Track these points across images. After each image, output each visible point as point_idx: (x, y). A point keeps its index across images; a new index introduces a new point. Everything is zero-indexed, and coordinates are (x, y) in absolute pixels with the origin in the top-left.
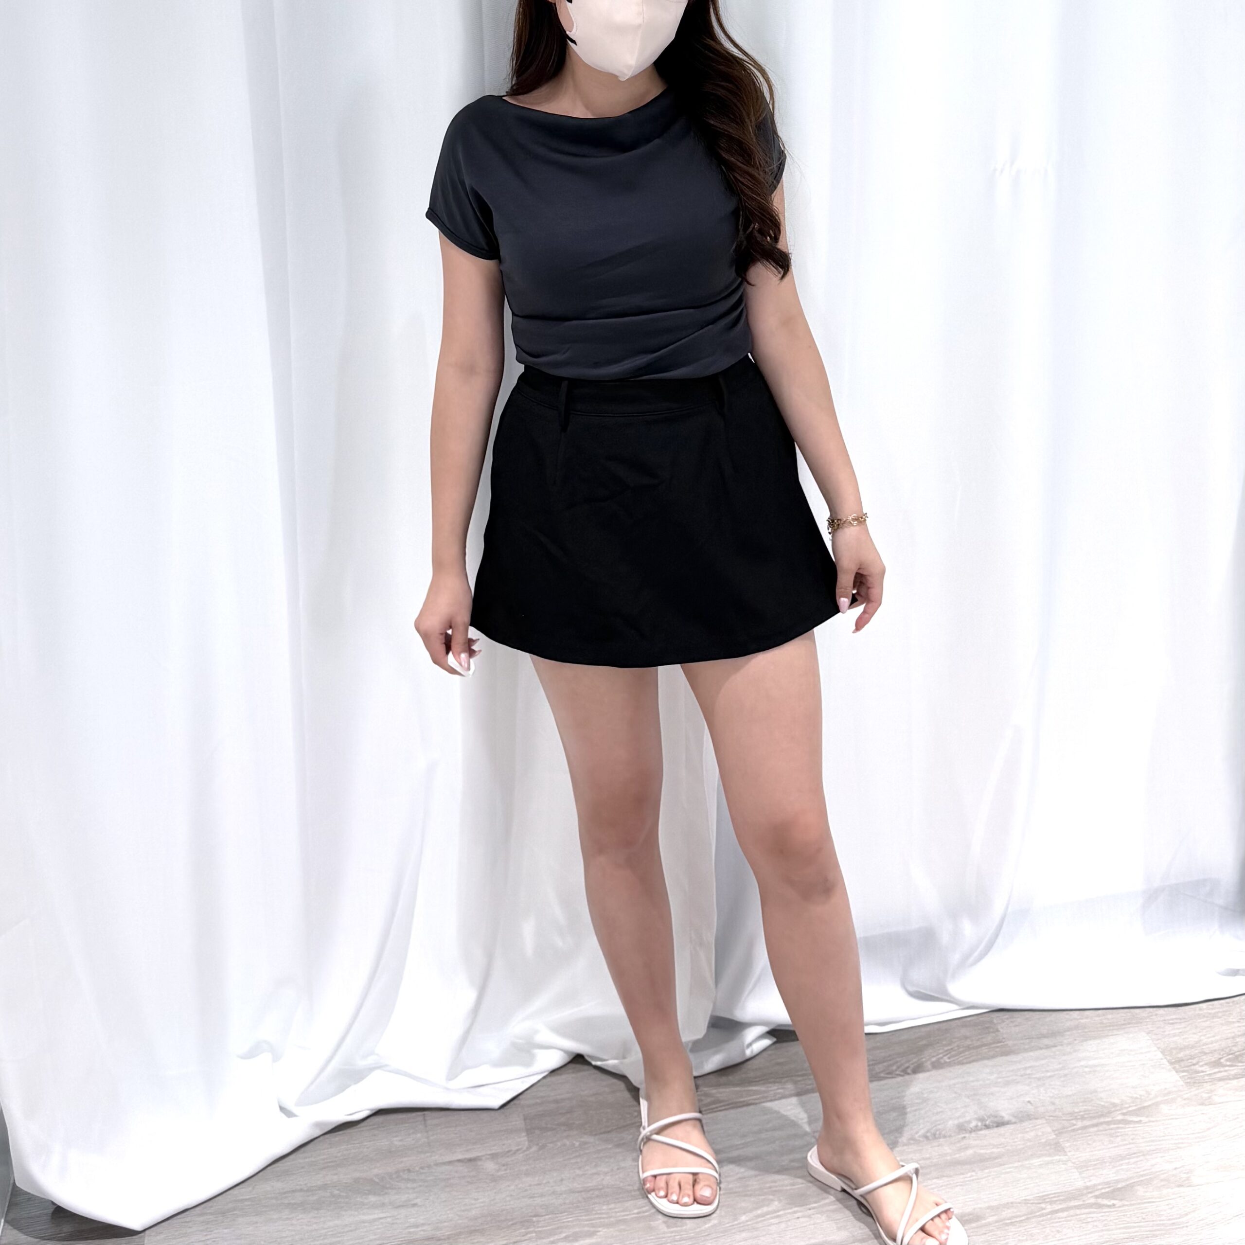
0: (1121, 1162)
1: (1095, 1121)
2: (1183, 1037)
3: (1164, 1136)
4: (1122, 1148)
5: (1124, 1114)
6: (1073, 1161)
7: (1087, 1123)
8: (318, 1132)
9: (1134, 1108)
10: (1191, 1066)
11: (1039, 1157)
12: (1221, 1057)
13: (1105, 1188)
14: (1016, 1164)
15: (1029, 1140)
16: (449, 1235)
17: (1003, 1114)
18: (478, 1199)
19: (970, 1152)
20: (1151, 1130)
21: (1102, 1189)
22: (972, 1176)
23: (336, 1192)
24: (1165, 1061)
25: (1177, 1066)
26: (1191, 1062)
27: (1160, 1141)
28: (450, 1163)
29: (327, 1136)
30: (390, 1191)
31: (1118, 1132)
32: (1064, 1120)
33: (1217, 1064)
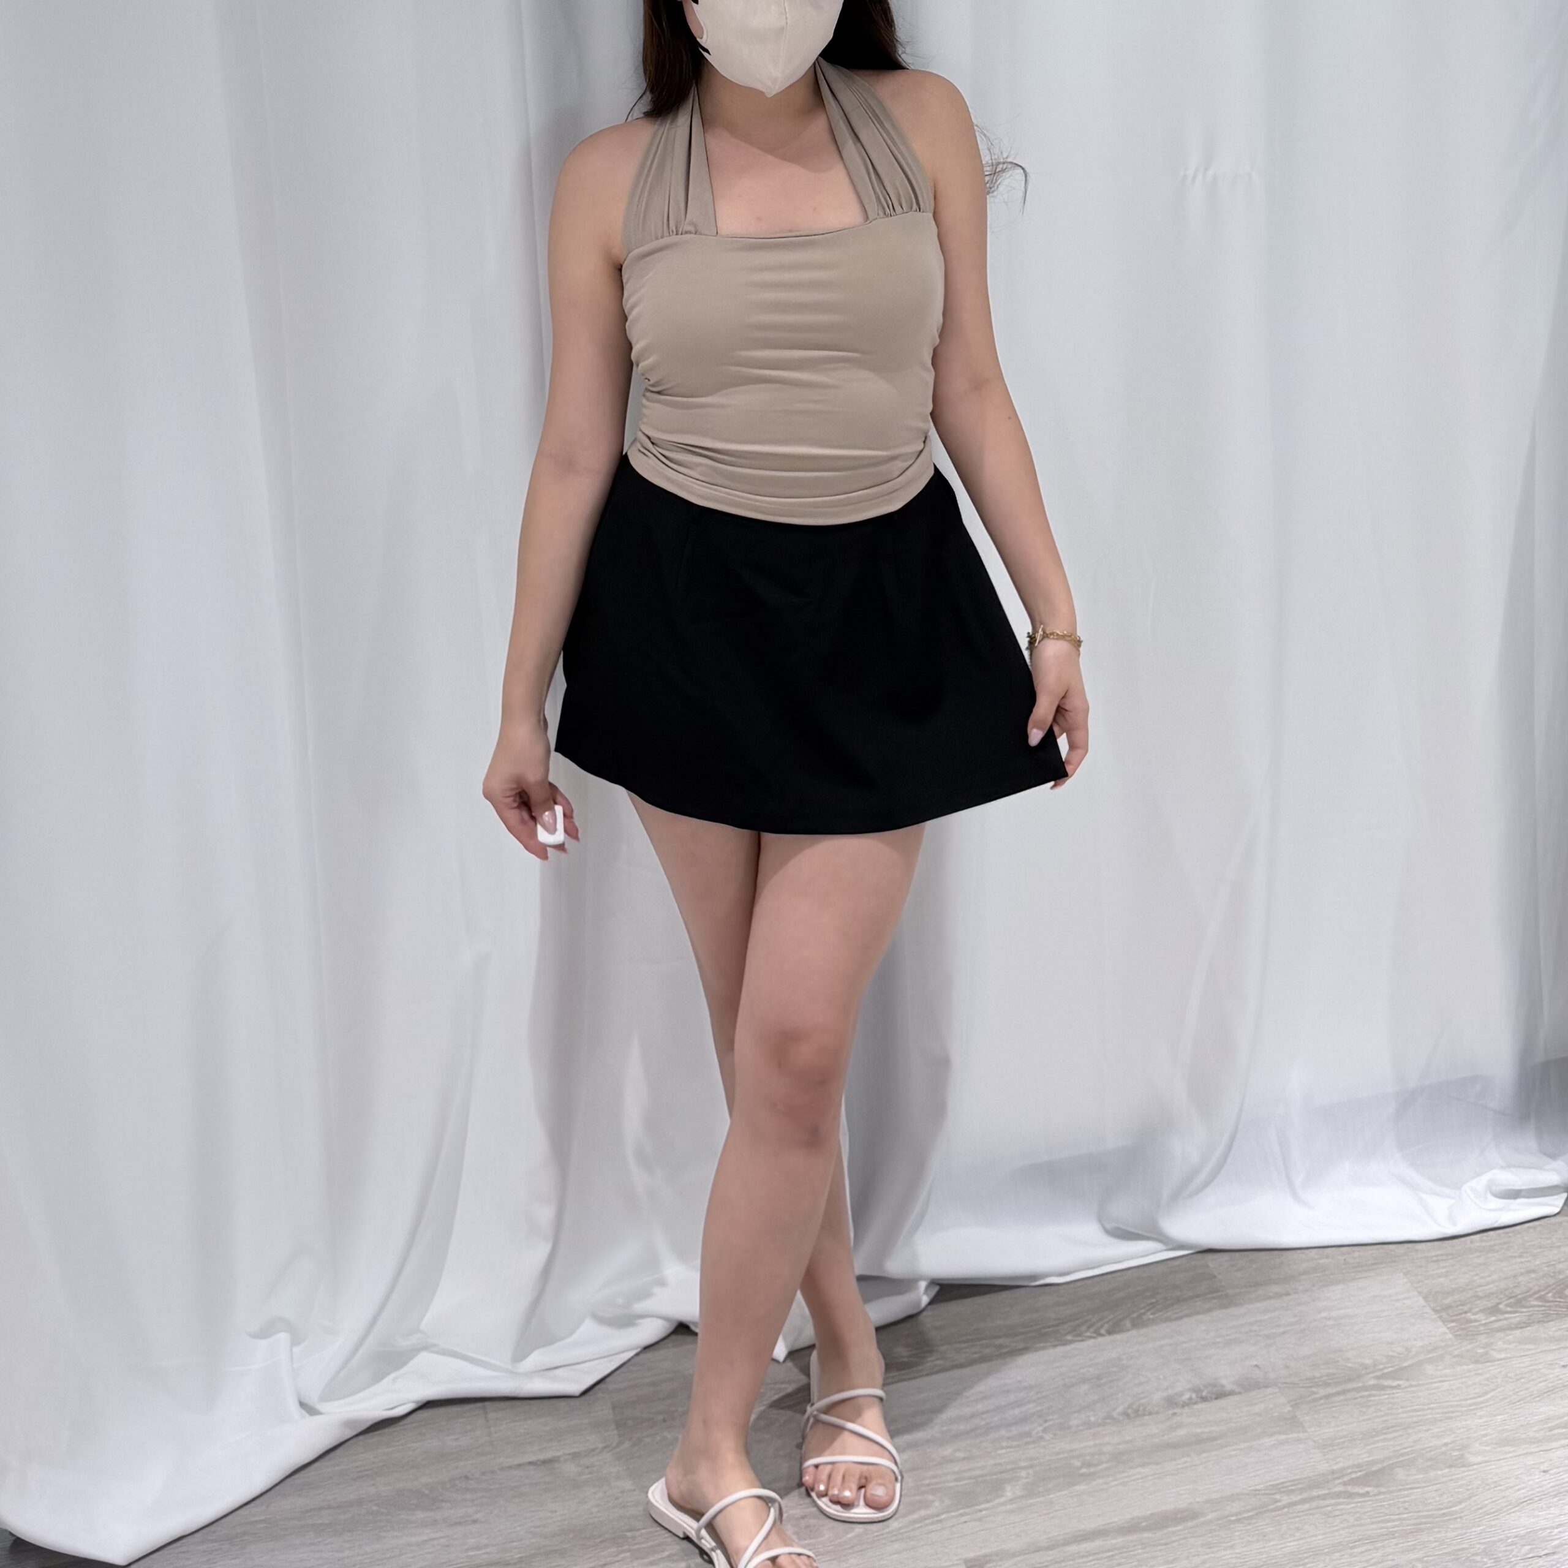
0: (1376, 1439)
1: (1339, 1388)
2: (1451, 1277)
3: (1428, 1404)
4: (1377, 1420)
5: (1378, 1378)
6: (1316, 1439)
7: (1330, 1390)
8: (349, 1433)
9: (1390, 1369)
10: (1461, 1314)
11: (1271, 1435)
12: (1498, 1301)
13: (1356, 1472)
14: (1243, 1446)
15: (1259, 1415)
16: (521, 1558)
17: (1224, 1382)
18: (556, 1511)
19: (1182, 1432)
20: (1413, 1397)
21: (1351, 1473)
22: (1186, 1462)
23: (375, 1508)
24: (1428, 1309)
25: (1444, 1315)
26: (1462, 1310)
27: (1423, 1410)
28: (519, 1466)
29: (361, 1437)
30: (443, 1504)
31: (1371, 1401)
32: (1303, 1387)
33: (1494, 1310)
